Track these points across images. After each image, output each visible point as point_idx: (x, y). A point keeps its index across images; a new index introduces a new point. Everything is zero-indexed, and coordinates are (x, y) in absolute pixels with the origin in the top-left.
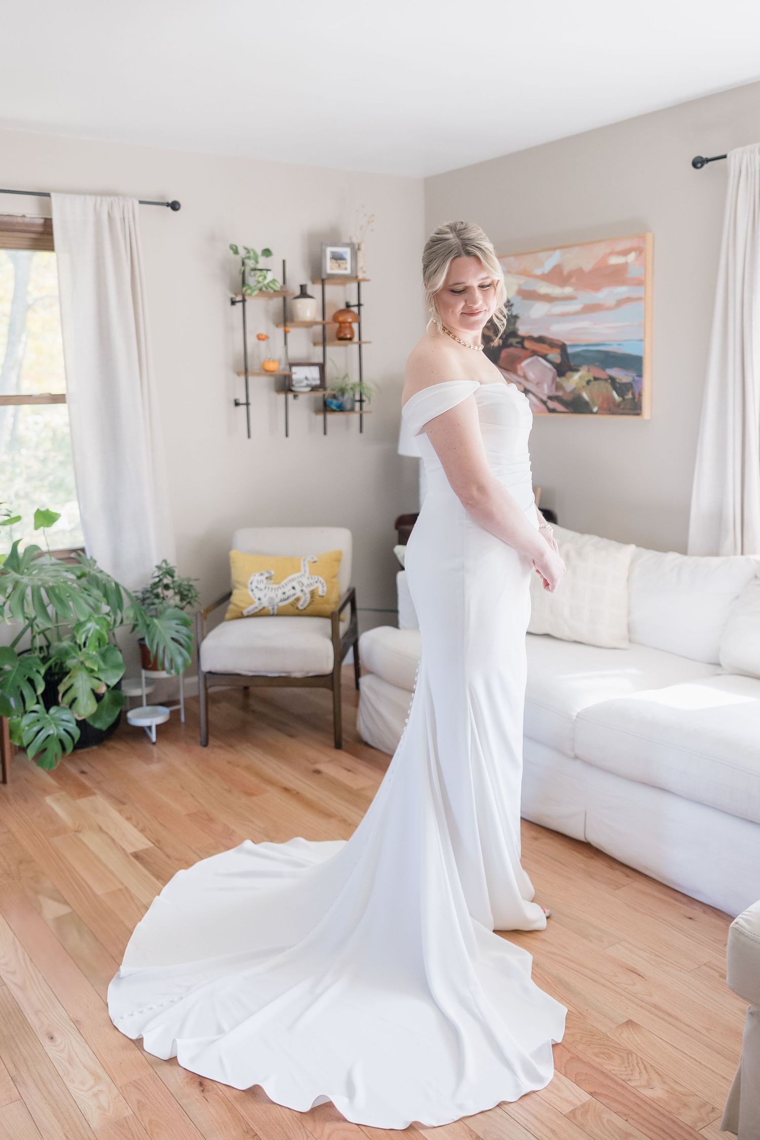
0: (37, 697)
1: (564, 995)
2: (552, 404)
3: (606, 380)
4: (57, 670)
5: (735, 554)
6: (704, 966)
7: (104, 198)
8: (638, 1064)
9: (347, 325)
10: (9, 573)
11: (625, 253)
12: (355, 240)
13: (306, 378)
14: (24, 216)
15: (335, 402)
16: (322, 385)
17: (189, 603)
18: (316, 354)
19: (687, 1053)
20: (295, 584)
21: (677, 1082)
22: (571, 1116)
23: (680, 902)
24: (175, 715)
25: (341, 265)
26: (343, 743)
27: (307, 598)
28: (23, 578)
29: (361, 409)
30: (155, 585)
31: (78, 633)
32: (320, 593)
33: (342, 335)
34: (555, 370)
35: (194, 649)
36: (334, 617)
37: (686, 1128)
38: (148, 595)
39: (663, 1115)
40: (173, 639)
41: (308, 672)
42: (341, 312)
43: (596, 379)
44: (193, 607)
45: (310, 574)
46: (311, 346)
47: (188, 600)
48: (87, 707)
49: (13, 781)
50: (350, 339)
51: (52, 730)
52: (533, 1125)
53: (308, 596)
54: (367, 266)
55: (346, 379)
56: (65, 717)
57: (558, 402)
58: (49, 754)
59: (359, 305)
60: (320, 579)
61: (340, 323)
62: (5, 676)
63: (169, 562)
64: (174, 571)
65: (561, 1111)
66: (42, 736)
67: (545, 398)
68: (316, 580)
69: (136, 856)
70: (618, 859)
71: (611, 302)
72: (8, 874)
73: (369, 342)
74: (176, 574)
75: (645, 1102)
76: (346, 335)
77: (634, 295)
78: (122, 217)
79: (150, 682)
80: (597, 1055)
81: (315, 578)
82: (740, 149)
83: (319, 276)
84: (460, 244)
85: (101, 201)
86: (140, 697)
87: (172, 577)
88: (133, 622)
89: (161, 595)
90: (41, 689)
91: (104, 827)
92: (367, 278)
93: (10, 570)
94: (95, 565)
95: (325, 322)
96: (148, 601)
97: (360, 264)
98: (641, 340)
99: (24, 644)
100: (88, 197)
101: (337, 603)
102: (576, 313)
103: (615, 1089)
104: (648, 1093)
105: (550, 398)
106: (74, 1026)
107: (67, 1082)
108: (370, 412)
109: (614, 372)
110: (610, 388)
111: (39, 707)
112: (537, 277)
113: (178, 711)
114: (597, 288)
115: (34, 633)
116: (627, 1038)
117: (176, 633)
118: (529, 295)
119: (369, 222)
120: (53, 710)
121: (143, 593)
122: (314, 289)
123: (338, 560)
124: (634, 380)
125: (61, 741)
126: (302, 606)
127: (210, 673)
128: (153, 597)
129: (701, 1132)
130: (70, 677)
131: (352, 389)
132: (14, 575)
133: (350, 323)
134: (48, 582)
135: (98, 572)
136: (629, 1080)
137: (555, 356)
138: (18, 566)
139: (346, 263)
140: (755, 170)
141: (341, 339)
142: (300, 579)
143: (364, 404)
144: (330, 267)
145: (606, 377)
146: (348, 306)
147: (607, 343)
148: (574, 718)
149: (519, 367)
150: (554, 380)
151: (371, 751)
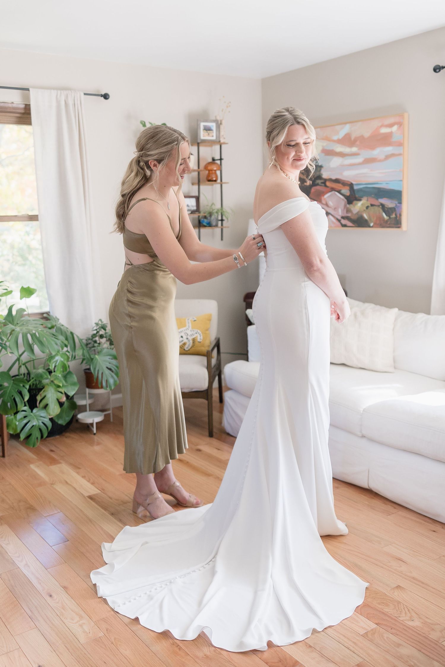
0: (25, 403)
1: (359, 572)
2: (344, 222)
3: (379, 206)
4: (34, 387)
6: (442, 557)
7: (62, 91)
8: (404, 608)
9: (213, 172)
10: (8, 325)
11: (391, 126)
12: (219, 118)
14: (13, 103)
15: (206, 220)
16: (198, 210)
18: (194, 190)
19: (434, 603)
20: (183, 334)
21: (428, 618)
22: (365, 635)
23: (428, 522)
24: (107, 417)
25: (210, 134)
26: (214, 434)
27: (190, 343)
28: (16, 328)
29: (222, 225)
30: (94, 336)
31: (50, 362)
32: (199, 340)
33: (210, 178)
34: (346, 200)
36: (208, 355)
37: (433, 641)
38: (90, 341)
39: (420, 635)
40: (108, 368)
41: (192, 389)
42: (209, 163)
43: (372, 205)
45: (192, 328)
46: (191, 185)
48: (54, 410)
49: (8, 456)
50: (215, 181)
51: (35, 423)
52: (342, 640)
53: (191, 342)
54: (227, 134)
55: (213, 206)
56: (42, 415)
57: (348, 220)
58: (33, 438)
59: (221, 159)
60: (199, 331)
61: (209, 171)
62: (5, 390)
63: (103, 320)
64: (106, 327)
65: (359, 633)
66: (29, 426)
67: (339, 218)
68: (196, 332)
69: (91, 497)
70: (388, 498)
71: (382, 157)
72: (13, 508)
73: (227, 183)
75: (409, 628)
76: (213, 178)
77: (396, 152)
78: (73, 103)
79: (91, 396)
80: (379, 604)
81: (195, 331)
83: (196, 141)
84: (293, 118)
85: (61, 93)
86: (86, 406)
87: (105, 330)
88: (82, 357)
89: (98, 342)
90: (27, 398)
91: (68, 482)
92: (226, 142)
93: (8, 323)
94: (58, 322)
95: (199, 170)
96: (89, 345)
97: (222, 133)
98: (401, 181)
99: (14, 372)
100: (52, 91)
101: (209, 346)
102: (360, 164)
103: (390, 621)
104: (411, 623)
105: (343, 218)
106: (63, 590)
107: (63, 619)
108: (228, 227)
109: (383, 201)
110: (381, 211)
111: (26, 408)
112: (334, 141)
113: (109, 414)
114: (373, 148)
115: (20, 364)
116: (397, 595)
117: (109, 364)
118: (328, 153)
119: (227, 107)
120: (35, 411)
121: (86, 340)
123: (210, 320)
124: (396, 205)
125: (40, 430)
126: (187, 348)
128: (93, 343)
129: (442, 643)
130: (44, 391)
131: (217, 212)
132: (10, 326)
133: (215, 171)
134: (32, 331)
135: (61, 326)
136: (399, 617)
137: (346, 191)
138: (13, 321)
139: (213, 132)
141: (209, 181)
142: (186, 331)
143: (224, 222)
144: (203, 135)
145: (379, 204)
146: (214, 160)
148: (362, 412)
149: (323, 198)
150: (345, 206)
151: (231, 438)
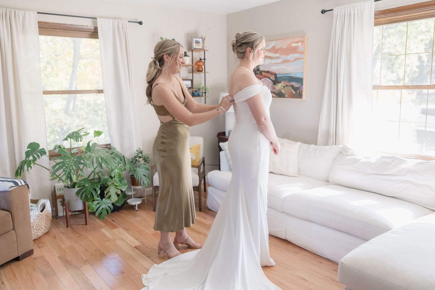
0: (98, 195)
1: (282, 287)
3: (290, 86)
4: (102, 186)
5: (333, 145)
9: (201, 66)
11: (297, 42)
12: (203, 36)
13: (187, 85)
14: (87, 26)
15: (196, 93)
16: (192, 87)
17: (148, 163)
18: (190, 76)
23: (317, 257)
24: (143, 201)
25: (199, 45)
26: (202, 210)
28: (92, 154)
29: (205, 95)
30: (136, 157)
31: (112, 173)
32: (193, 159)
34: (272, 83)
35: (151, 178)
36: (199, 167)
38: (133, 160)
40: (144, 175)
42: (198, 61)
43: (287, 86)
44: (149, 164)
46: (188, 73)
47: (147, 162)
48: (114, 198)
49: (89, 224)
50: (202, 71)
51: (104, 206)
54: (208, 45)
55: (200, 85)
56: (108, 202)
57: (274, 94)
58: (103, 215)
59: (205, 59)
60: (193, 154)
61: (198, 65)
62: (87, 188)
63: (141, 149)
64: (143, 152)
66: (100, 208)
69: (136, 247)
70: (296, 244)
71: (293, 59)
72: (92, 254)
74: (143, 153)
76: (200, 70)
77: (300, 57)
78: (122, 27)
79: (135, 190)
81: (191, 154)
82: (337, 8)
83: (191, 49)
85: (115, 21)
86: (132, 195)
87: (142, 154)
88: (129, 169)
89: (138, 160)
90: (99, 192)
91: (123, 238)
92: (207, 50)
93: (88, 151)
94: (116, 150)
95: (193, 65)
96: (133, 162)
97: (205, 45)
98: (303, 73)
99: (92, 177)
100: (110, 19)
101: (199, 162)
102: (280, 63)
108: (208, 97)
109: (293, 83)
110: (292, 89)
111: (99, 199)
113: (145, 199)
114: (288, 55)
115: (95, 173)
117: (144, 173)
119: (208, 30)
120: (103, 200)
121: (131, 159)
122: (189, 53)
123: (199, 148)
124: (300, 86)
125: (107, 210)
127: (156, 186)
128: (135, 161)
130: (109, 188)
131: (203, 89)
132: (89, 153)
133: (202, 65)
134: (101, 156)
135: (117, 152)
137: (273, 78)
138: (90, 150)
140: (343, 15)
141: (198, 71)
144: (195, 46)
146: (201, 59)
147: (291, 73)
148: (283, 199)
150: (272, 86)
151: (212, 212)
